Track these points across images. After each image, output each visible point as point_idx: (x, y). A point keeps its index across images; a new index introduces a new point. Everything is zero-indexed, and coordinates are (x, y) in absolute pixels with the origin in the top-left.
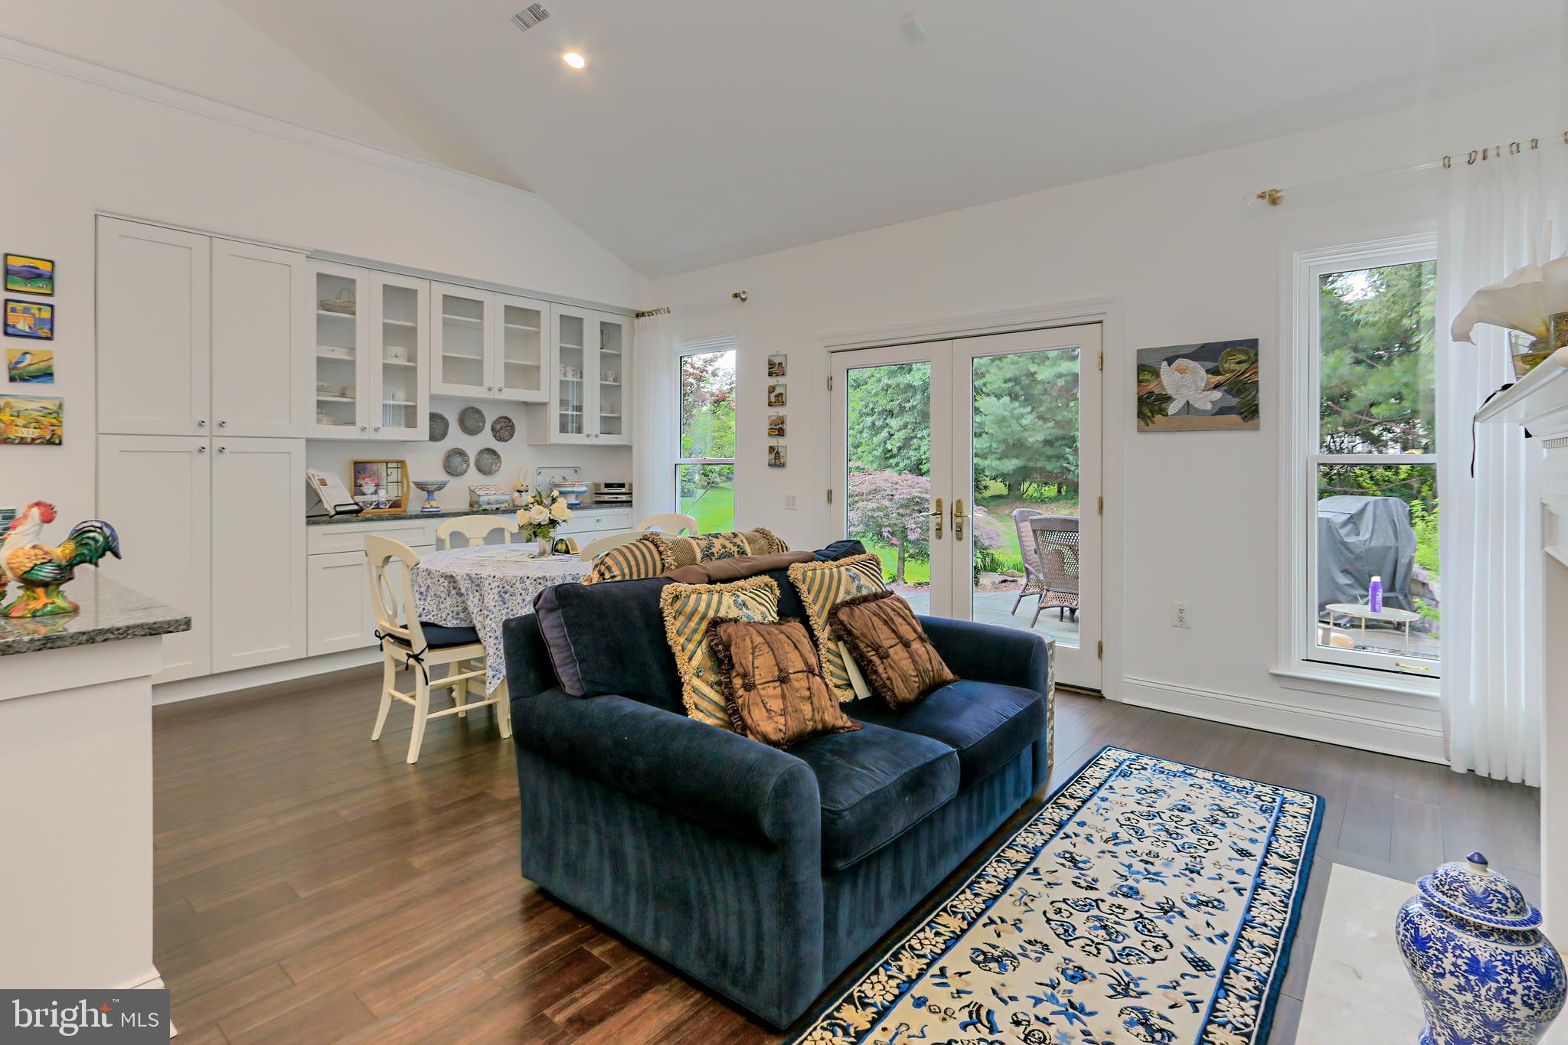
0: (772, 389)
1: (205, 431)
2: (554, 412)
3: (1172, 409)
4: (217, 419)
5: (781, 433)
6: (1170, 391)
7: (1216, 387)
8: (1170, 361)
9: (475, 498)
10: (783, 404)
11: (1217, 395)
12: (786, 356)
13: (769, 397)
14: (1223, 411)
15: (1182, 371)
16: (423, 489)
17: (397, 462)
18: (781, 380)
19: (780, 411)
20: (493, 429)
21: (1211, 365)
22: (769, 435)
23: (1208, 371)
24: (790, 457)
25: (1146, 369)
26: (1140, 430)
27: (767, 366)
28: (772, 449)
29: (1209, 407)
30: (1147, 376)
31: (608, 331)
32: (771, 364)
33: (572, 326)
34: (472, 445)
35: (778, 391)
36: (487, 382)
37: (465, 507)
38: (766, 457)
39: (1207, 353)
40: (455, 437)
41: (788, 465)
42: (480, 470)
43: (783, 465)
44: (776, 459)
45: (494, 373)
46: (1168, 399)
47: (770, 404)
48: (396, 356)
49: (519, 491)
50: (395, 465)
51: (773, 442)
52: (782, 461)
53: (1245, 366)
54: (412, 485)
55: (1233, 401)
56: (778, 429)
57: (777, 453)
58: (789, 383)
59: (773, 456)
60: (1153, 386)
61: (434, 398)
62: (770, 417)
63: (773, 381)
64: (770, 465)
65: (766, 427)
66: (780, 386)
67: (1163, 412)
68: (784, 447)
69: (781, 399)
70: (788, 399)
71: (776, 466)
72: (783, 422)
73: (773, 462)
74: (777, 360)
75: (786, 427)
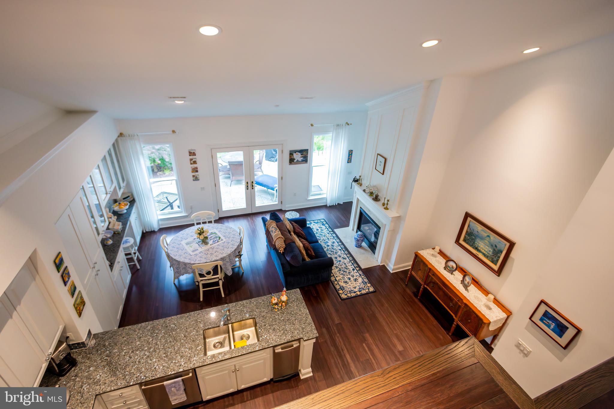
0: (191, 160)
3: (295, 161)
5: (197, 171)
6: (295, 158)
7: (302, 157)
8: (295, 153)
11: (302, 158)
12: (196, 150)
13: (190, 162)
14: (303, 161)
15: (297, 154)
18: (194, 157)
19: (195, 166)
21: (301, 153)
22: (192, 172)
23: (301, 154)
24: (200, 177)
25: (291, 154)
26: (290, 165)
27: (189, 153)
28: (193, 176)
29: (301, 160)
30: (291, 155)
35: (194, 160)
38: (192, 178)
39: (301, 151)
41: (200, 180)
43: (199, 180)
44: (196, 179)
46: (294, 159)
47: (191, 164)
51: (194, 174)
52: (198, 179)
53: (306, 154)
55: (304, 159)
56: (195, 170)
57: (196, 177)
58: (197, 158)
59: (194, 178)
60: (292, 157)
62: (191, 167)
63: (191, 157)
64: (194, 180)
65: (191, 170)
67: (294, 161)
68: (198, 175)
69: (195, 162)
70: (197, 162)
71: (196, 180)
72: (197, 169)
73: (195, 179)
74: (192, 152)
75: (198, 170)
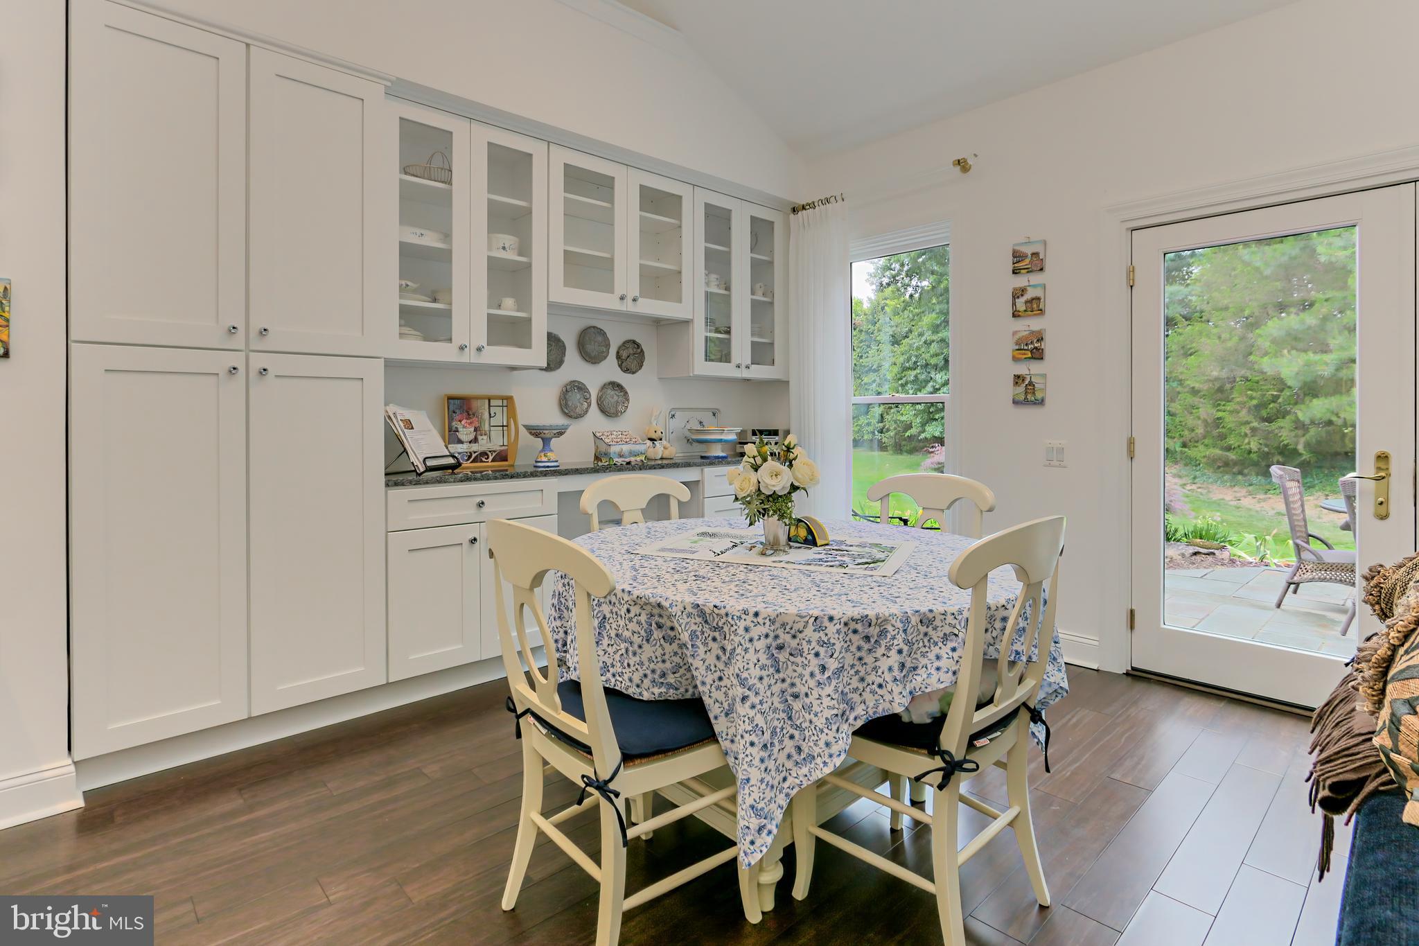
0: (1018, 293)
1: (238, 341)
2: (700, 333)
4: (256, 325)
5: (1037, 355)
9: (603, 448)
10: (1041, 312)
12: (1045, 243)
13: (1014, 304)
16: (537, 435)
17: (503, 398)
18: (1035, 279)
19: (1034, 324)
20: (618, 357)
22: (1015, 359)
24: (1052, 393)
27: (1009, 259)
28: (1018, 379)
31: (761, 231)
32: (1018, 256)
33: (717, 221)
34: (595, 377)
35: (1030, 294)
36: (619, 290)
37: (588, 460)
38: (1008, 391)
40: (574, 368)
41: (1047, 401)
42: (603, 410)
43: (1041, 402)
44: (1028, 394)
45: (627, 277)
47: (1015, 315)
48: (504, 248)
49: (651, 440)
50: (499, 402)
51: (1022, 369)
52: (1039, 395)
54: (522, 430)
56: (1032, 349)
57: (1031, 383)
58: (1051, 282)
59: (1021, 389)
61: (555, 309)
62: (1015, 333)
63: (1021, 281)
64: (1015, 402)
65: (1009, 347)
66: (1034, 286)
68: (1044, 376)
69: (1035, 307)
70: (1049, 305)
71: (1026, 402)
72: (1040, 340)
73: (1022, 397)
74: (1028, 250)
75: (1047, 346)
